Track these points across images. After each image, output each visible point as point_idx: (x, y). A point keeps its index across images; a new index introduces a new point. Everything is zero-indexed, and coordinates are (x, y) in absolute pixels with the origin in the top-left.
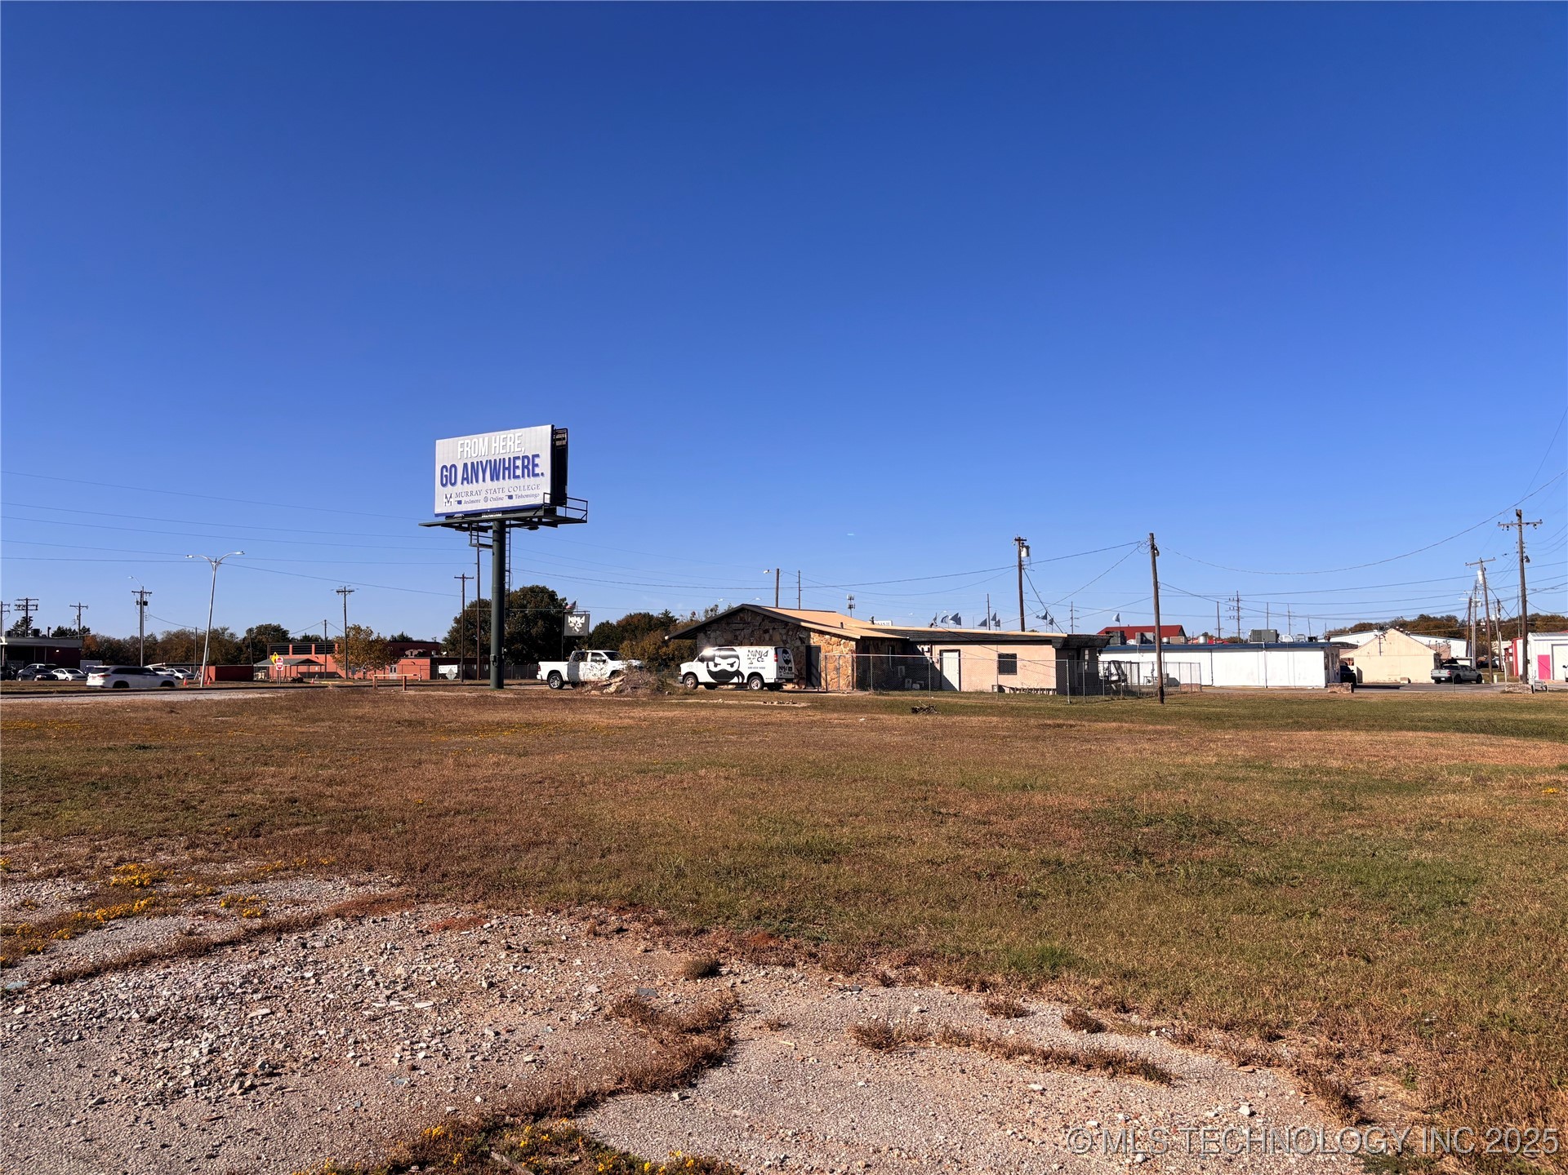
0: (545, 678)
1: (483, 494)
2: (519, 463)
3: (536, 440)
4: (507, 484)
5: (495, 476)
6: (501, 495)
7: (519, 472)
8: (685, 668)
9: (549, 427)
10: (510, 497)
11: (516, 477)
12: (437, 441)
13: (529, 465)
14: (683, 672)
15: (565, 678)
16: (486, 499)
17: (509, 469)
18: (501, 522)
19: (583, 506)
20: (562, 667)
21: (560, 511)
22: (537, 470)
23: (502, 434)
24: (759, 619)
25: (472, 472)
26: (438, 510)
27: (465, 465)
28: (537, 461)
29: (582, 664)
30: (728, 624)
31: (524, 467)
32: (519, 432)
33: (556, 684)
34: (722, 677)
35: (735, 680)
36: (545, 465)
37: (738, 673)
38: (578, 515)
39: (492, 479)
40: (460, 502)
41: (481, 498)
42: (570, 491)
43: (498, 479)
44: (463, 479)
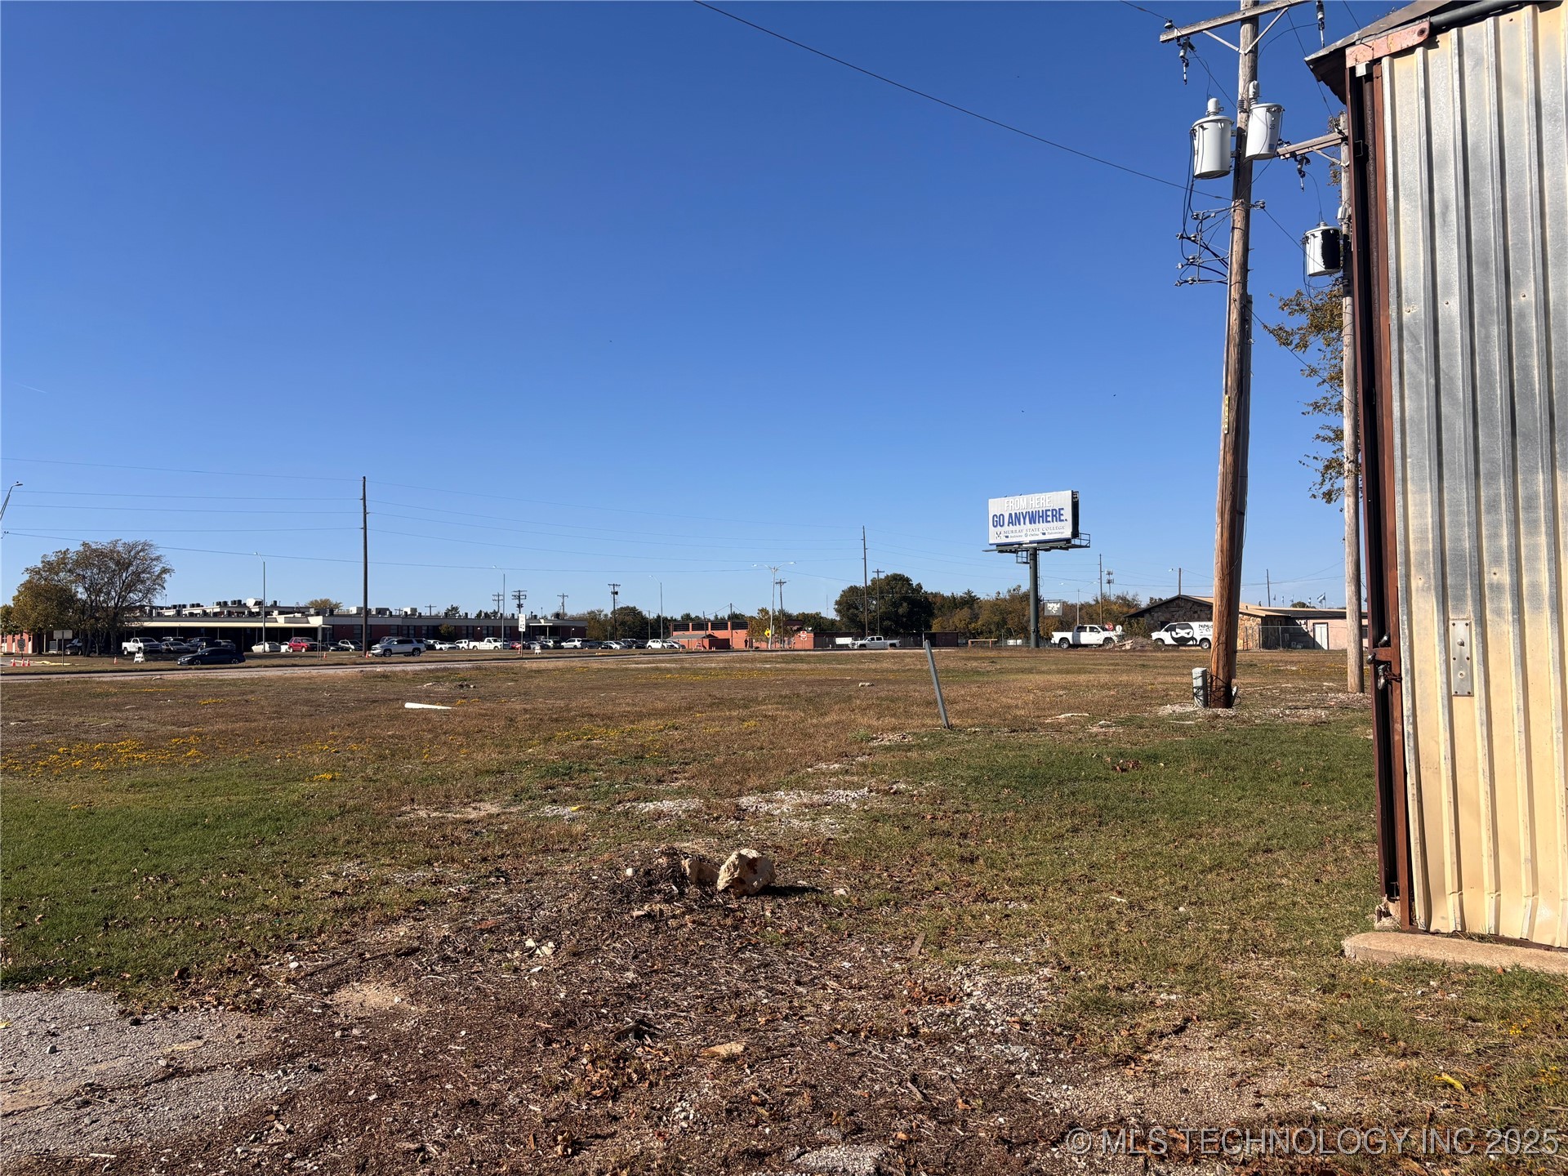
0: (1057, 642)
1: (1024, 532)
2: (1049, 513)
3: (1062, 500)
4: (1042, 526)
5: (1032, 520)
6: (1037, 532)
7: (1049, 519)
8: (1155, 635)
9: (1070, 492)
10: (1044, 534)
11: (1047, 522)
12: (991, 501)
13: (1057, 515)
14: (1154, 638)
15: (1071, 642)
16: (1026, 535)
17: (1042, 517)
18: (1035, 549)
19: (1087, 537)
20: (1069, 635)
21: (1076, 542)
22: (1062, 518)
23: (1037, 496)
24: (1190, 604)
25: (1015, 519)
26: (991, 542)
27: (1010, 515)
28: (1062, 512)
29: (1082, 634)
30: (1167, 608)
31: (1053, 516)
32: (1048, 495)
33: (1065, 646)
34: (1182, 641)
35: (1191, 643)
36: (1068, 514)
37: (1193, 638)
38: (1084, 543)
39: (1030, 523)
40: (1007, 537)
41: (1023, 534)
42: (1081, 529)
43: (1035, 523)
44: (1009, 523)
